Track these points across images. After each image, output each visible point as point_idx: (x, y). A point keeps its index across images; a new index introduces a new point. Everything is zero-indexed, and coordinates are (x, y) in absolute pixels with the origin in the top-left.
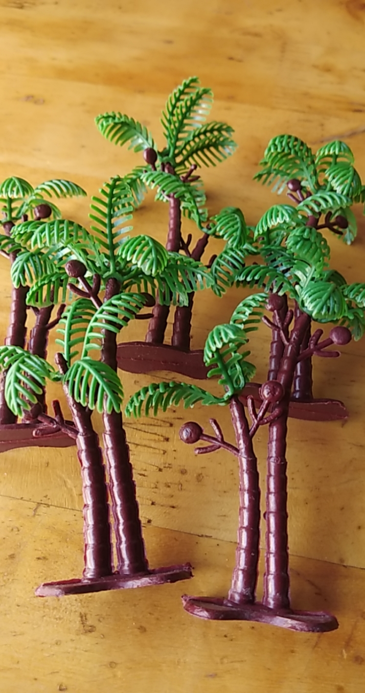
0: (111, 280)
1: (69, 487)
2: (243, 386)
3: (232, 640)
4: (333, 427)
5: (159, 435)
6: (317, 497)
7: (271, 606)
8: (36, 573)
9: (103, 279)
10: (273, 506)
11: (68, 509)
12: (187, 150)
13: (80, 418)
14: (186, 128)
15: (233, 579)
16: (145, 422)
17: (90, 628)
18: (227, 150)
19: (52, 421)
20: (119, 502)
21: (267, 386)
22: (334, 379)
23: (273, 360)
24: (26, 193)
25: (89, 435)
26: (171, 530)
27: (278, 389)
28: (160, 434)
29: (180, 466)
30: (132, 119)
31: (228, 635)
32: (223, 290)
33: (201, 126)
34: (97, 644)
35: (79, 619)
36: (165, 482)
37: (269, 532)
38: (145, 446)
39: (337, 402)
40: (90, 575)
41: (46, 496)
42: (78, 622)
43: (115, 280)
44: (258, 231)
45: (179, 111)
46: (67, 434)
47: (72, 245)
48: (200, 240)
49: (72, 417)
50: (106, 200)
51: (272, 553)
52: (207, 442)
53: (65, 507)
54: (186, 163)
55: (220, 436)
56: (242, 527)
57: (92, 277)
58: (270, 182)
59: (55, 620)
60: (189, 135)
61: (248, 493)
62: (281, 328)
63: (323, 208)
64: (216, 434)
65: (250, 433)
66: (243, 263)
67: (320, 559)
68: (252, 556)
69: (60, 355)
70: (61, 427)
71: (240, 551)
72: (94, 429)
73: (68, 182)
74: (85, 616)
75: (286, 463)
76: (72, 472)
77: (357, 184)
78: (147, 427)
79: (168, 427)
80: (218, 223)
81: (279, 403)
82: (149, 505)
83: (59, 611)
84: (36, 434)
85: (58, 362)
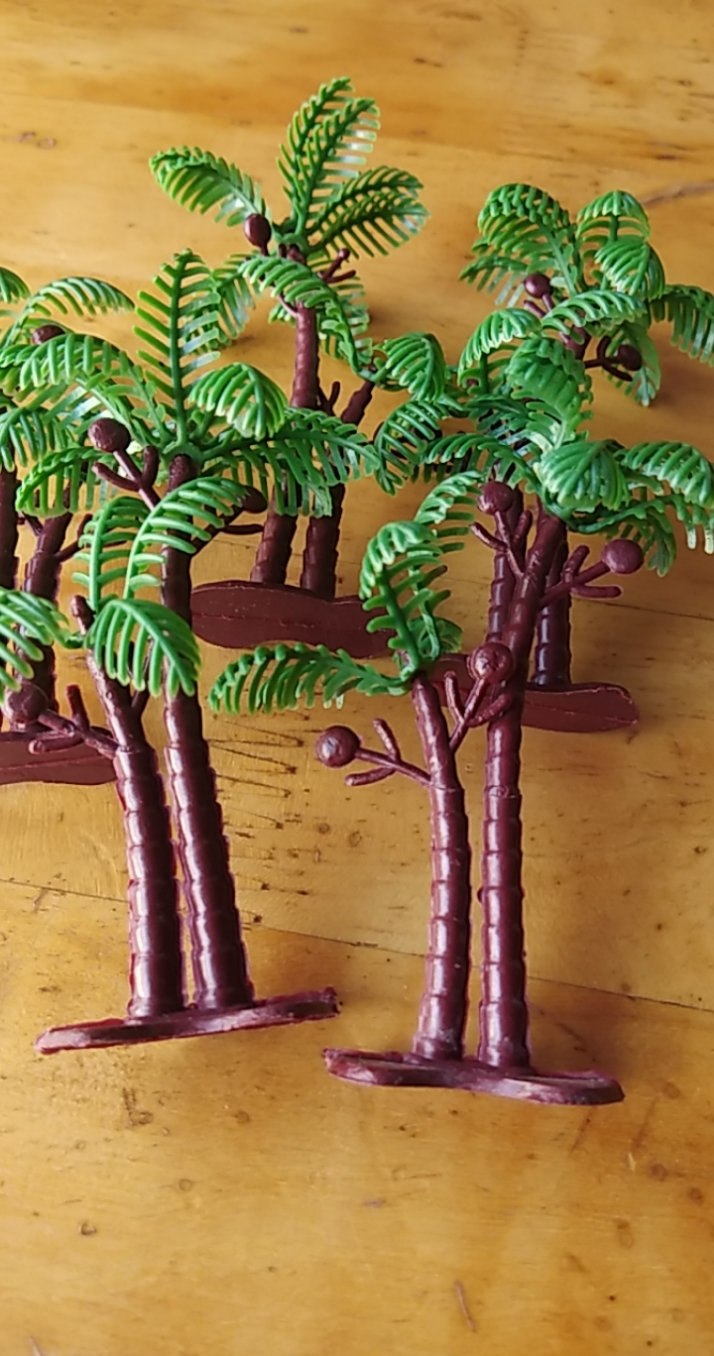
0: (179, 458)
1: (103, 857)
2: (437, 653)
3: (414, 1136)
4: (610, 744)
5: (276, 762)
6: (578, 872)
7: (495, 1062)
8: (39, 1016)
9: (163, 456)
10: (495, 877)
11: (100, 897)
12: (329, 223)
13: (121, 719)
14: (328, 179)
15: (421, 1013)
16: (249, 740)
17: (142, 1116)
18: (408, 223)
19: (66, 724)
20: (196, 873)
21: (481, 652)
22: (615, 655)
23: (496, 614)
24: (13, 296)
25: (138, 751)
26: (299, 934)
27: (504, 658)
28: (279, 761)
29: (317, 818)
30: (222, 160)
31: (408, 1127)
32: (399, 481)
33: (357, 175)
34: (155, 1145)
35: (122, 1099)
36: (288, 847)
37: (488, 924)
38: (250, 782)
39: (616, 689)
40: (141, 1011)
41: (58, 876)
42: (118, 1106)
43: (187, 458)
44: (465, 363)
45: (313, 146)
46: (97, 751)
47: (102, 389)
48: (356, 393)
49: (105, 718)
50: (167, 301)
51: (494, 963)
52: (368, 764)
53: (94, 894)
54: (329, 247)
55: (393, 751)
56: (437, 918)
57: (142, 451)
58: (493, 285)
59: (75, 1103)
60: (335, 191)
61: (448, 854)
62: (509, 545)
63: (590, 320)
64: (386, 748)
65: (452, 743)
66: (437, 428)
67: (584, 985)
68: (457, 970)
69: (81, 601)
70: (83, 736)
71: (432, 961)
72: (149, 740)
73: (98, 282)
74: (133, 1095)
75: (520, 798)
76: (109, 830)
77: (657, 276)
78: (253, 747)
79: (294, 746)
80: (389, 353)
81: (507, 683)
82: (256, 890)
83: (83, 1085)
84: (35, 748)
85: (76, 612)
